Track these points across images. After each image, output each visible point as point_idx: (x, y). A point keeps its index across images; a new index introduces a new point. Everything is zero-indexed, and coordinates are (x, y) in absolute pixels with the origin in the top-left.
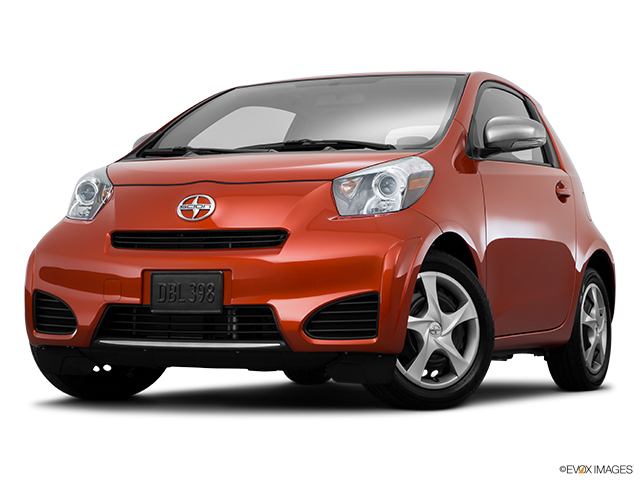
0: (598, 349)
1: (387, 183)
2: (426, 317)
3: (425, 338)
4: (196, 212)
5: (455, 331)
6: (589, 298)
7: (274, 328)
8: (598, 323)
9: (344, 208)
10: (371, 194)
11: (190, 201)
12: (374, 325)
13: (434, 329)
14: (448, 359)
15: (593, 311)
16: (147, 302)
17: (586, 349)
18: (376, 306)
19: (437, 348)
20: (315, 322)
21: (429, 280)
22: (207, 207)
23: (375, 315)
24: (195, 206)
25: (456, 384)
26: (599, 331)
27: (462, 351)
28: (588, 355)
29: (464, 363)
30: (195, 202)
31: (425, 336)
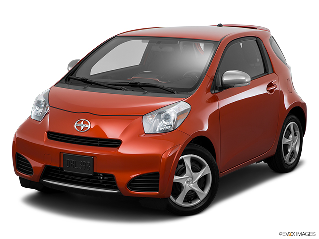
0: (293, 152)
1: (167, 117)
2: (185, 176)
3: (184, 185)
4: (82, 128)
5: (199, 181)
6: (289, 129)
7: (115, 183)
8: (293, 141)
9: (147, 130)
10: (161, 121)
11: (80, 122)
12: (158, 186)
13: (189, 181)
14: (196, 193)
15: (291, 137)
16: (62, 166)
17: (285, 155)
18: (158, 178)
19: (191, 189)
20: (132, 184)
21: (187, 159)
22: (87, 126)
23: (158, 182)
24: (82, 125)
25: (200, 203)
26: (294, 144)
27: (203, 189)
28: (286, 158)
29: (203, 194)
30: (82, 123)
31: (185, 184)
